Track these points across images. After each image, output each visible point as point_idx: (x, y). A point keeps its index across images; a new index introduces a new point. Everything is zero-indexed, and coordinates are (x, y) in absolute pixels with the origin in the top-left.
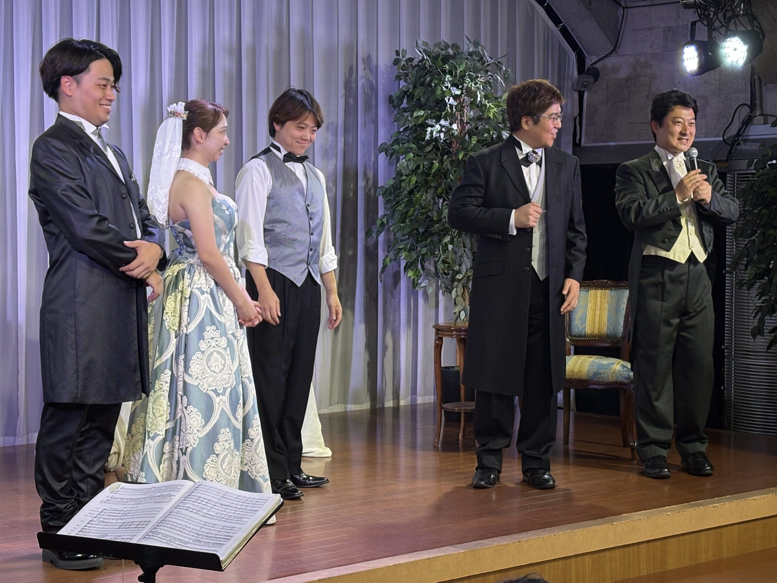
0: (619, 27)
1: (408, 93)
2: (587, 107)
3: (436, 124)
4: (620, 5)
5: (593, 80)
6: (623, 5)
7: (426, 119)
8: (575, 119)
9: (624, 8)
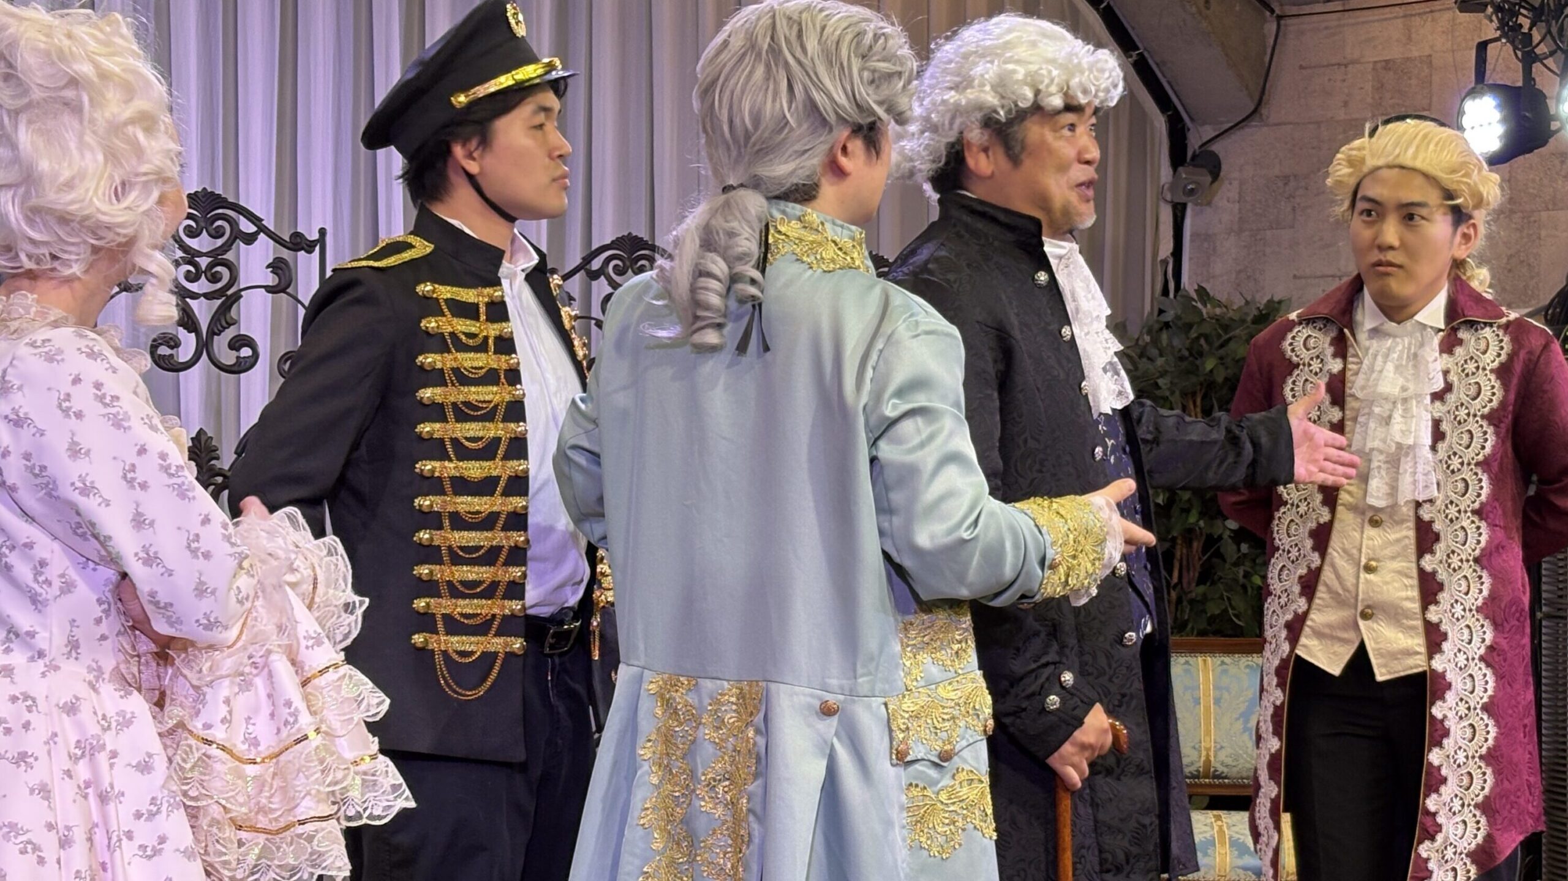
0: (1267, 59)
2: (1192, 241)
4: (1272, 11)
5: (1209, 179)
6: (1278, 11)
8: (1165, 265)
9: (1280, 18)
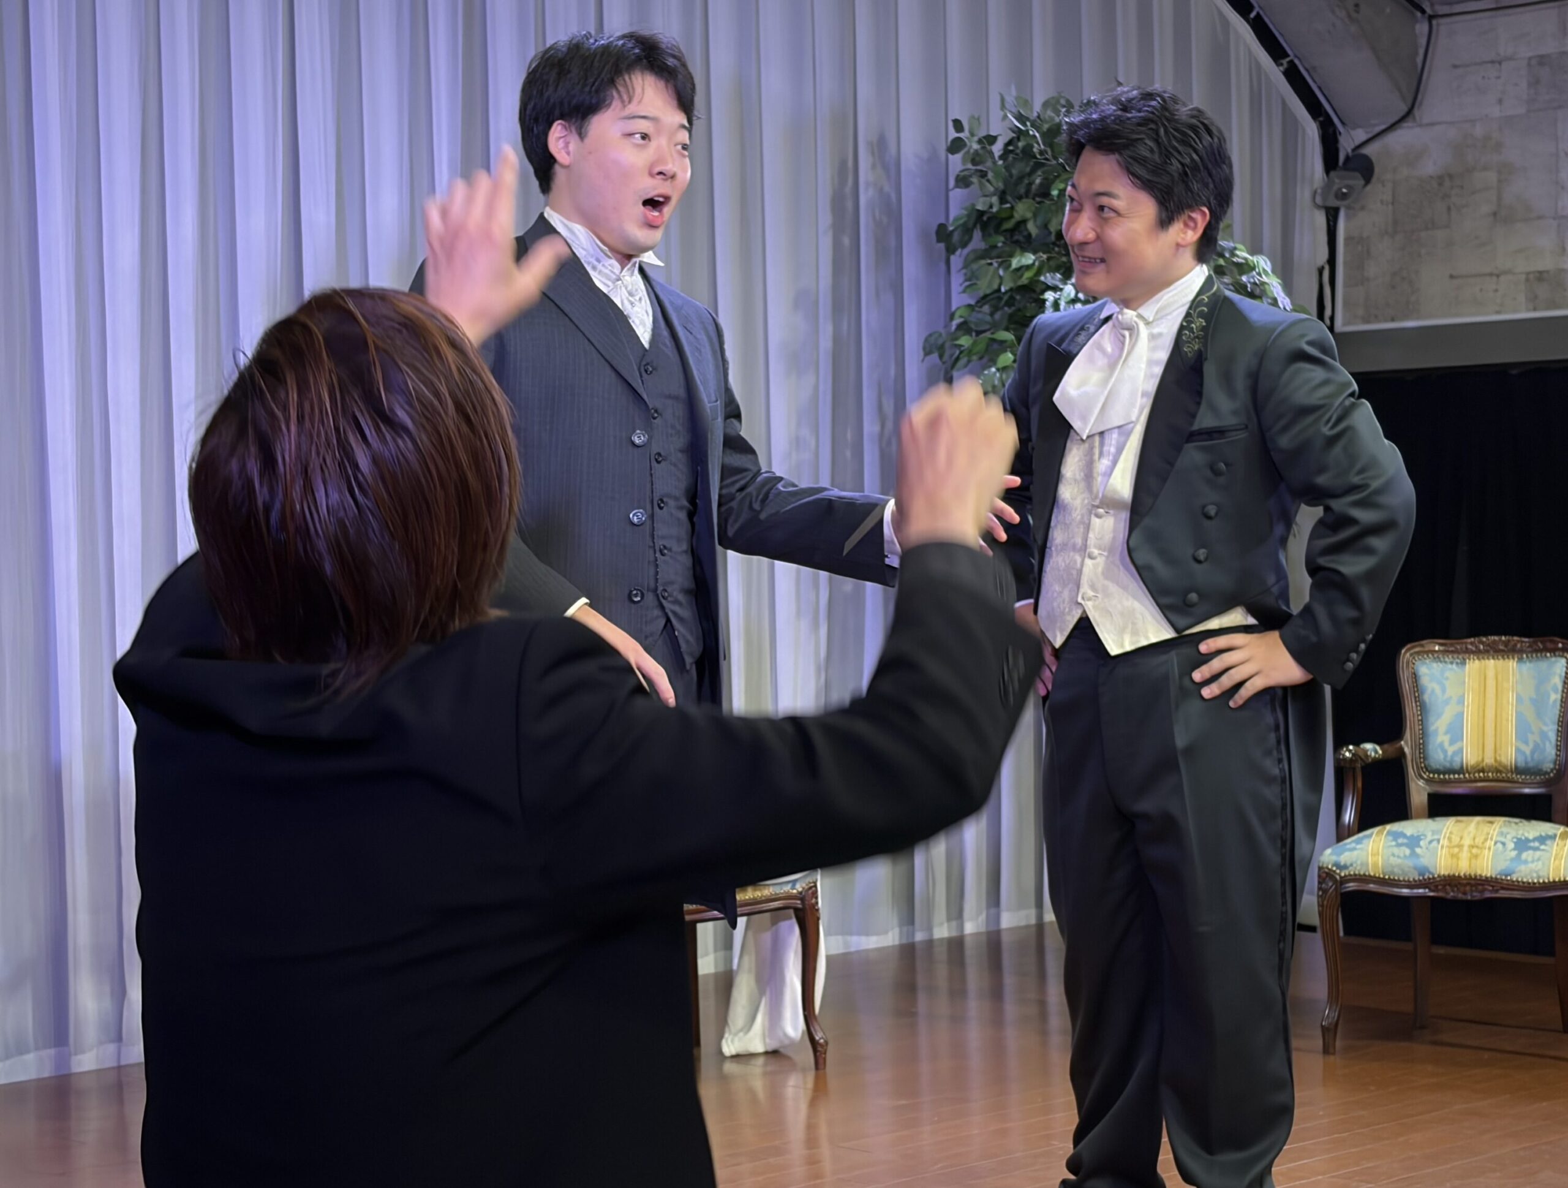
0: (1420, 60)
1: (985, 218)
2: (1346, 243)
3: (1066, 284)
4: (1423, 12)
5: (1362, 182)
6: (1429, 11)
7: (1039, 272)
8: (1321, 271)
9: (1431, 18)
